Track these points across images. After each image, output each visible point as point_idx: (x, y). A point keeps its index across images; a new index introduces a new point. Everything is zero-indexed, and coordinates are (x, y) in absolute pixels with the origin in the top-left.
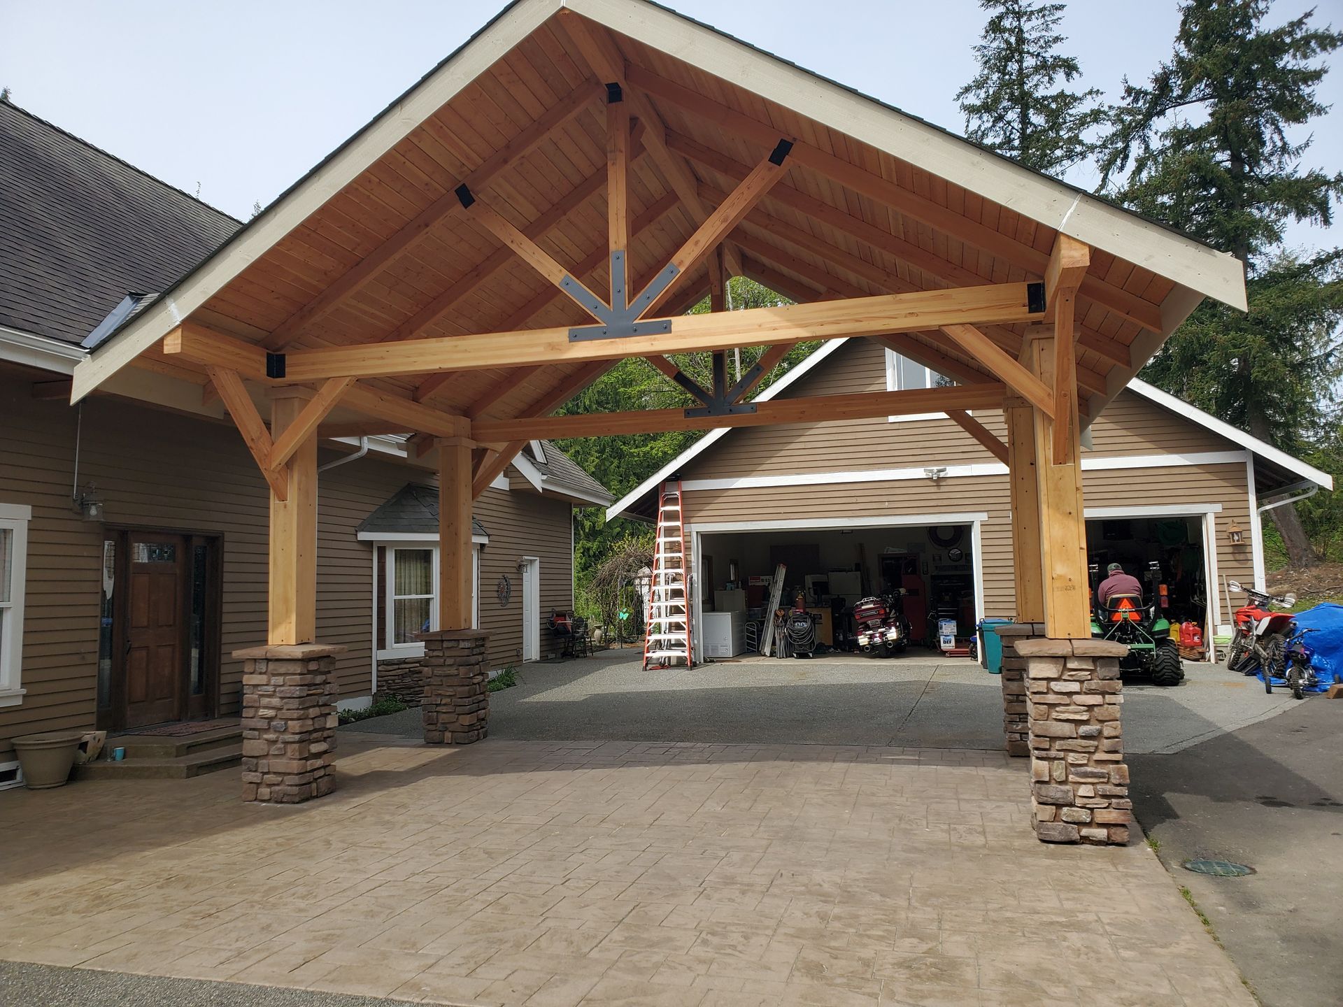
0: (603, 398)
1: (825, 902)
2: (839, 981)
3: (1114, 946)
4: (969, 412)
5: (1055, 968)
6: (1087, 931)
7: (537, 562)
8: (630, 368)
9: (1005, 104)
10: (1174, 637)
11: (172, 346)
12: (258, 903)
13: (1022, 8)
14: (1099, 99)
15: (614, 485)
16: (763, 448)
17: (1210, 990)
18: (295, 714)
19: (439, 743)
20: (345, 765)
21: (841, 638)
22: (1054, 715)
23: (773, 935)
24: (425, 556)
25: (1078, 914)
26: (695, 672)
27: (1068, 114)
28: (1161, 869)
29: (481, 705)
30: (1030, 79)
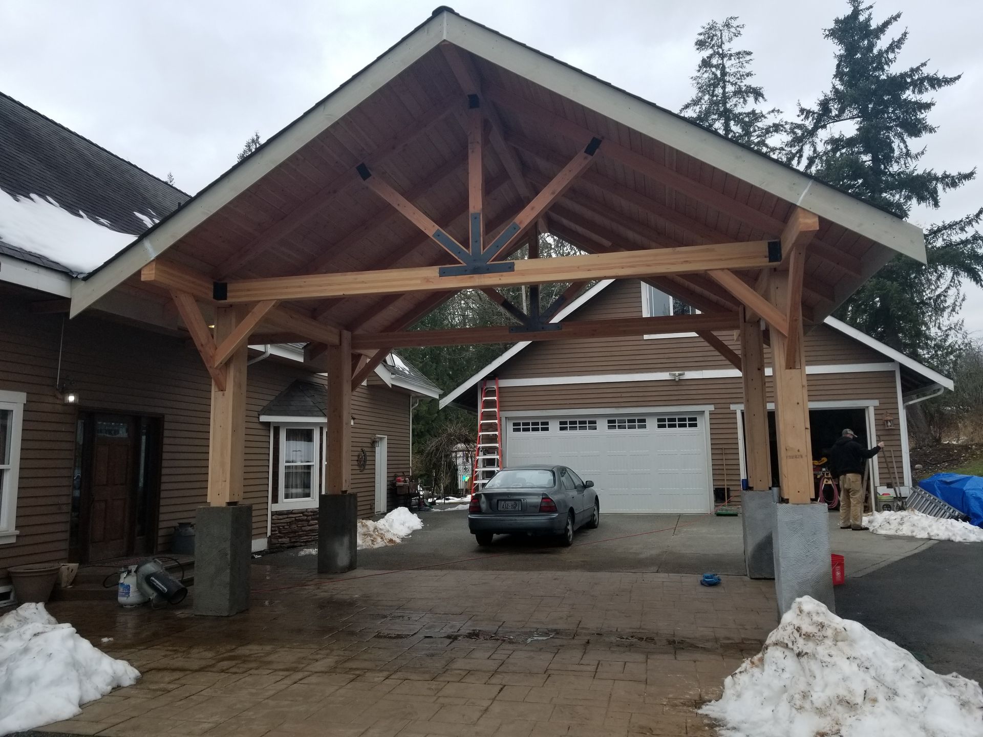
4: (715, 333)
7: (386, 439)
9: (713, 117)
11: (148, 275)
13: (725, 52)
16: (555, 356)
24: (308, 434)
27: (756, 125)
30: (731, 100)
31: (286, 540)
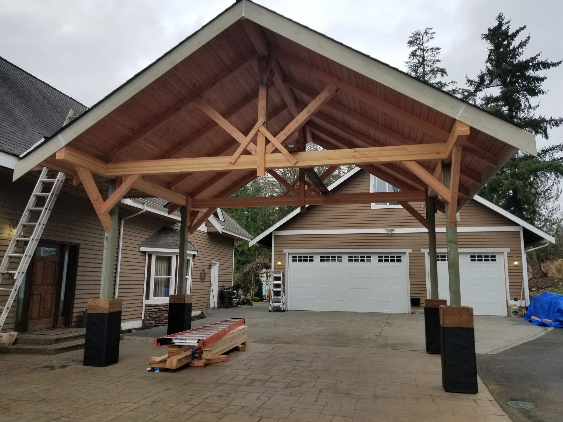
4: (410, 203)
7: (218, 264)
11: (60, 156)
13: (424, 48)
24: (169, 259)
30: (428, 75)
31: (153, 322)
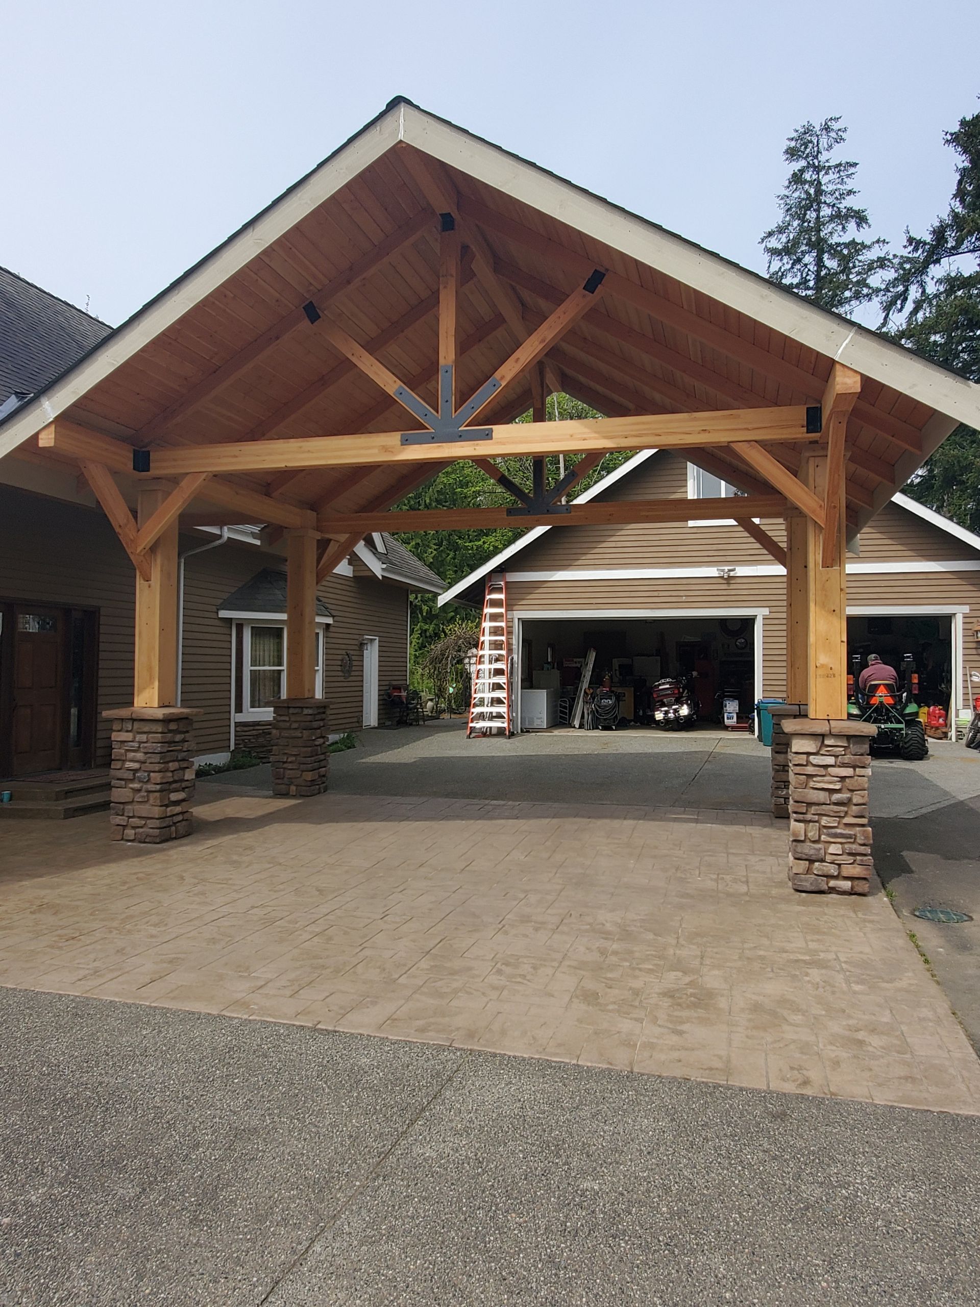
0: (442, 497)
1: (606, 939)
2: (611, 1007)
3: (847, 981)
4: (756, 521)
5: (796, 999)
6: (826, 967)
7: (377, 641)
8: (467, 471)
9: (804, 248)
10: (922, 719)
11: (47, 440)
12: (116, 928)
13: (821, 163)
14: (886, 248)
15: (450, 575)
16: (579, 545)
17: (924, 1019)
18: (157, 767)
19: (285, 795)
20: (202, 811)
21: (641, 713)
22: (812, 784)
23: (558, 967)
24: (278, 633)
25: (820, 953)
26: (511, 740)
27: (857, 259)
28: (894, 916)
29: (322, 763)
30: (826, 227)
